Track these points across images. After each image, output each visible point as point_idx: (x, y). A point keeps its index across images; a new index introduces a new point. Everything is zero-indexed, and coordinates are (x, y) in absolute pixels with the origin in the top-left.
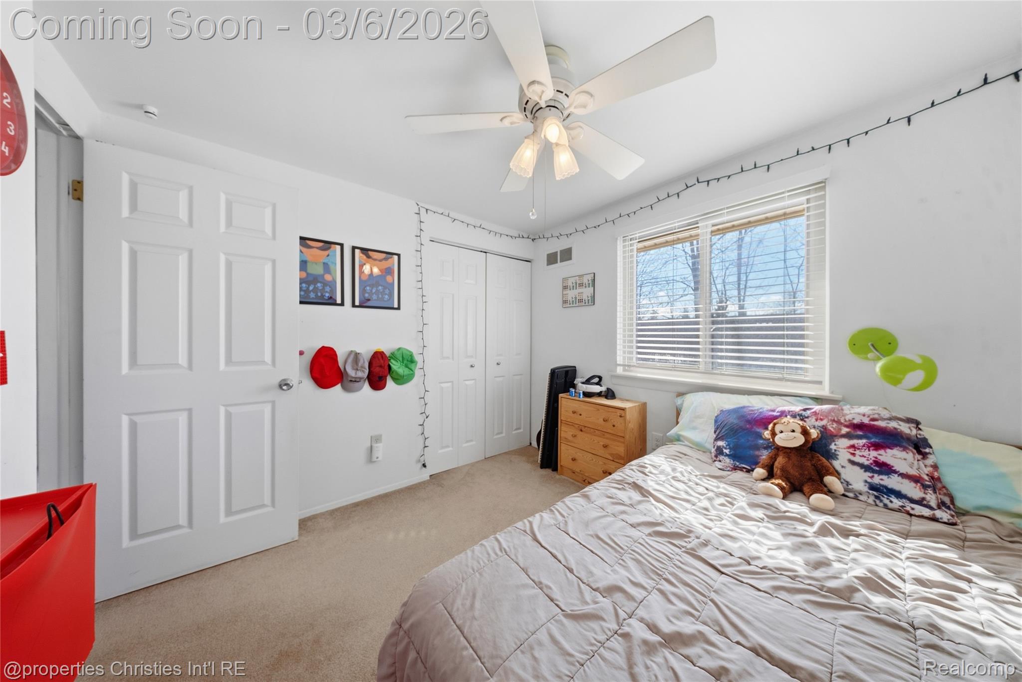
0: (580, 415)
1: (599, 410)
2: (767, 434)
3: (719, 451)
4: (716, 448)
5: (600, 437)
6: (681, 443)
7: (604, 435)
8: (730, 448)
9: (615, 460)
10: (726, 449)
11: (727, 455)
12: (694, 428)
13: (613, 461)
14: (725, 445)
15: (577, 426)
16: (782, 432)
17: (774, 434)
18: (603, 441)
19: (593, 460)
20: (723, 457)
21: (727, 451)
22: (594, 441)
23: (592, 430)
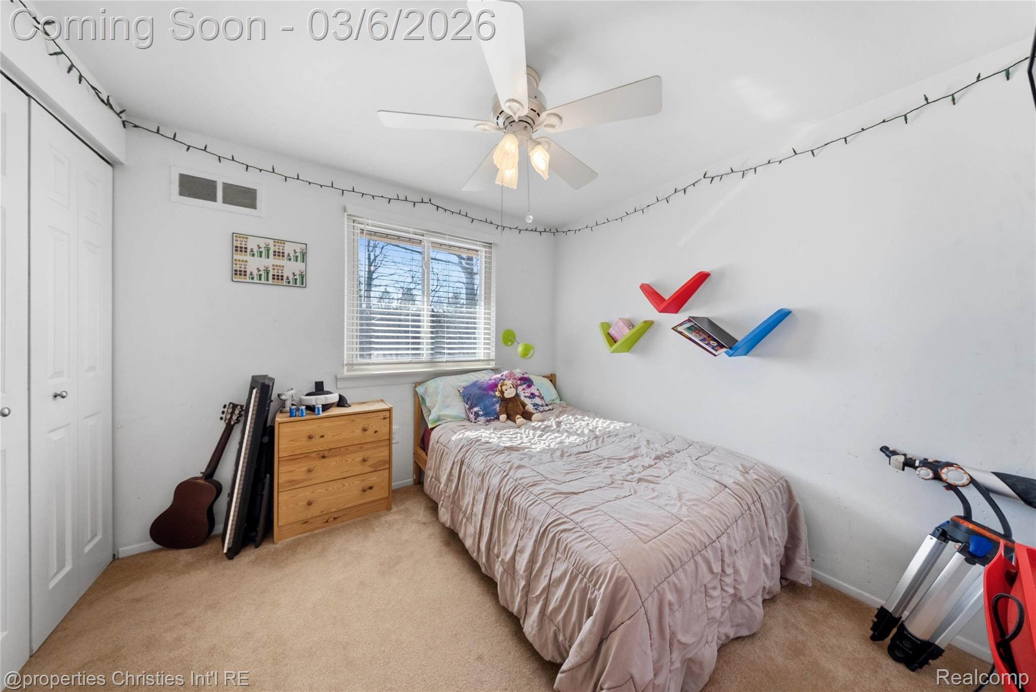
0: (322, 436)
1: (354, 421)
2: (497, 394)
3: (477, 415)
4: (473, 413)
5: (357, 452)
6: (445, 421)
7: (362, 447)
8: (482, 410)
9: (377, 469)
10: (480, 411)
11: (482, 415)
12: (448, 406)
13: (376, 471)
14: (479, 409)
15: (314, 455)
16: (506, 390)
17: (502, 392)
18: (359, 457)
19: (344, 485)
20: (480, 418)
21: (481, 413)
22: (346, 461)
23: (343, 450)
